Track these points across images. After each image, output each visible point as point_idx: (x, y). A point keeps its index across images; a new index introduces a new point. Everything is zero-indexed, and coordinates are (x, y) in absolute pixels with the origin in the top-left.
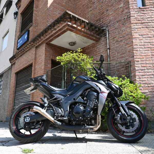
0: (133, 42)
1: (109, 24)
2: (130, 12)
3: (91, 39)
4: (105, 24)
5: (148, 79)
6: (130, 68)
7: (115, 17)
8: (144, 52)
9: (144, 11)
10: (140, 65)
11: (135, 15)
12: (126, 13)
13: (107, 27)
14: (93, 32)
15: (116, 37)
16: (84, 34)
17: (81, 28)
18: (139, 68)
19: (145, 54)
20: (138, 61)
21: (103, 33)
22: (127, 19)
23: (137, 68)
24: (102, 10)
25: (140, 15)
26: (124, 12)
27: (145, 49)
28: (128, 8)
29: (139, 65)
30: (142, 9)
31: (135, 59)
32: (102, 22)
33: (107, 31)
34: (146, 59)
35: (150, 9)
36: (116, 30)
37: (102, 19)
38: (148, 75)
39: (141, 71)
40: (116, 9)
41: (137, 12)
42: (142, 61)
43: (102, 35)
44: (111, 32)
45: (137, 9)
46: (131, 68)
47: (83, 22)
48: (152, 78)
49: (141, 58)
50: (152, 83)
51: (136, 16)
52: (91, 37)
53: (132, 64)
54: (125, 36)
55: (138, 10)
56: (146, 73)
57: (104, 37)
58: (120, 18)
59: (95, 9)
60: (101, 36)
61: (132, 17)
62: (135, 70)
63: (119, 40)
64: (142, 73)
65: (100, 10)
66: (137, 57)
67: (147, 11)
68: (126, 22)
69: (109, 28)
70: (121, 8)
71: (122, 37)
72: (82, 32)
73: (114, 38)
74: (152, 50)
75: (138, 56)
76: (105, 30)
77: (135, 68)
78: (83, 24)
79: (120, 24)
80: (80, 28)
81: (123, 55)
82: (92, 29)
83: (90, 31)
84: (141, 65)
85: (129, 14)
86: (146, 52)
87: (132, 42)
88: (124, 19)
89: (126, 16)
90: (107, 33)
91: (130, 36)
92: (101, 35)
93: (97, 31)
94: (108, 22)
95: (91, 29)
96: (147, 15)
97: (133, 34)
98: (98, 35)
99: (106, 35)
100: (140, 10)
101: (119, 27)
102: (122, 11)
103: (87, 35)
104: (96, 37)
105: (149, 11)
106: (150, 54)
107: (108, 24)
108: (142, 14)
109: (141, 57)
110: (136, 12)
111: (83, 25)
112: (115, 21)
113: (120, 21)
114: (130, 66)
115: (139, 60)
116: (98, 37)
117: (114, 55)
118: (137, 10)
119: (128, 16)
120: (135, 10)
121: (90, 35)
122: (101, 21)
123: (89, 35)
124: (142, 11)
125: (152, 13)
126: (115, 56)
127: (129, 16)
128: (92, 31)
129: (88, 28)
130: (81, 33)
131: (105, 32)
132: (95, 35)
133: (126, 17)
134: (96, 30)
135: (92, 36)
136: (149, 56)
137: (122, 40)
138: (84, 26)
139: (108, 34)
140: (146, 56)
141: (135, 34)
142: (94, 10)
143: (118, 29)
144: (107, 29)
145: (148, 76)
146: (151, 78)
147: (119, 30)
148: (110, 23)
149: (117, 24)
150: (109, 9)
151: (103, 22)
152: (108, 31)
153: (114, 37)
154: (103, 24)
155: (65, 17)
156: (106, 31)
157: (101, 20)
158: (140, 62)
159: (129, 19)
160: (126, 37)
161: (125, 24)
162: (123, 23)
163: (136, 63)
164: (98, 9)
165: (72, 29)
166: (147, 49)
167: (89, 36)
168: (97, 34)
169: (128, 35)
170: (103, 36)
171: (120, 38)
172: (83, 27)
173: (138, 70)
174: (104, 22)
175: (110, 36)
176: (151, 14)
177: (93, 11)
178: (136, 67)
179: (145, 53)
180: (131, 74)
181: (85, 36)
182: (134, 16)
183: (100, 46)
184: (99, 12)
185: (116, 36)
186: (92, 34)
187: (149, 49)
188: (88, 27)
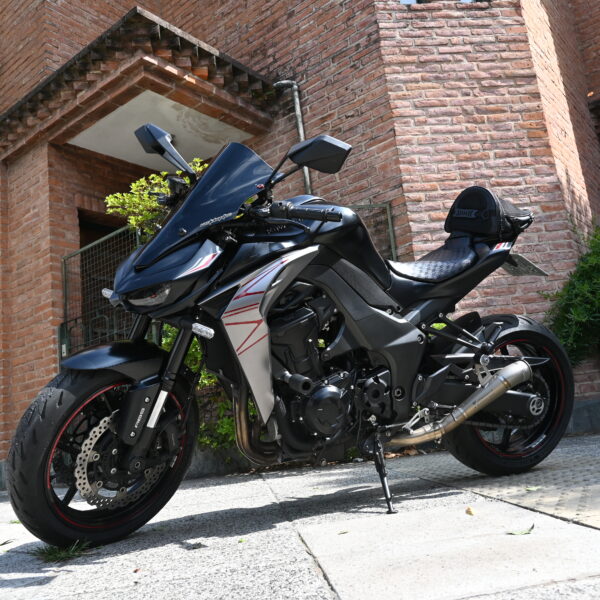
0: (397, 133)
1: (301, 68)
2: (376, 22)
3: (237, 123)
4: (284, 66)
6: (393, 227)
7: (320, 40)
8: (434, 166)
9: (423, 18)
10: (425, 216)
11: (397, 34)
12: (364, 25)
13: (293, 78)
14: (245, 96)
15: (330, 115)
16: (211, 105)
17: (196, 80)
18: (422, 226)
19: (439, 176)
20: (419, 201)
21: (281, 103)
22: (366, 46)
23: (415, 227)
24: (269, 12)
25: (414, 33)
26: (356, 22)
27: (439, 157)
28: (368, 6)
29: (421, 214)
30: (419, 14)
31: (406, 194)
32: (271, 59)
33: (296, 94)
34: (443, 192)
35: (444, 12)
36: (328, 87)
37: (271, 47)
39: (429, 236)
40: (326, 11)
41: (402, 24)
42: (430, 199)
43: (276, 108)
44: (310, 98)
45: (401, 10)
46: (396, 228)
47: (204, 54)
49: (426, 190)
51: (398, 37)
52: (236, 115)
53: (396, 212)
54: (363, 110)
55: (405, 15)
57: (284, 115)
58: (339, 45)
59: (239, 10)
60: (275, 114)
61: (385, 38)
62: (410, 231)
63: (345, 126)
64: (433, 244)
65: (263, 12)
66: (412, 185)
67: (434, 19)
68: (365, 59)
69: (303, 81)
70: (341, 5)
71: (352, 116)
72: (199, 96)
73: (323, 119)
74: (461, 161)
75: (417, 182)
76: (289, 89)
77: (409, 226)
78: (203, 63)
79: (343, 66)
80: (193, 81)
81: (364, 182)
82: (239, 84)
83: (230, 91)
84: (429, 216)
85: (372, 29)
86: (441, 166)
87: (392, 133)
88: (358, 46)
89: (361, 36)
90: (297, 100)
91: (383, 111)
92: (272, 110)
93: (257, 94)
94: (298, 61)
95: (235, 84)
96: (437, 35)
97: (393, 103)
98: (263, 109)
99: (293, 109)
100: (410, 15)
101: (340, 76)
102: (349, 19)
103: (220, 108)
104: (255, 118)
105: (443, 22)
106: (456, 173)
107: (299, 65)
108: (420, 28)
109: (427, 185)
110: (398, 20)
111: (206, 68)
112: (324, 56)
113: (341, 54)
114: (393, 218)
115: (422, 195)
116: (262, 115)
117: (330, 185)
118: (399, 15)
119: (370, 35)
120: (394, 14)
121: (234, 107)
122: (269, 57)
123: (230, 109)
124: (418, 21)
125: (452, 27)
126: (333, 188)
127: (374, 37)
128: (238, 93)
129: (222, 81)
130: (197, 99)
131: (289, 99)
132: (252, 109)
133: (363, 41)
134: (253, 91)
135: (241, 111)
136: (451, 183)
137: (356, 127)
138: (209, 72)
139: (302, 105)
140: (443, 181)
141: (398, 103)
142: (238, 14)
143: (337, 85)
144: (296, 87)
147: (342, 90)
148: (306, 63)
149: (332, 65)
150: (297, 9)
151: (275, 61)
152: (299, 92)
153: (326, 117)
154: (279, 66)
155: (131, 33)
156: (293, 92)
157: (270, 51)
158: (423, 205)
159: (374, 47)
160: (368, 114)
161: (361, 67)
162: (352, 64)
163: (410, 207)
164: (252, 7)
165: (162, 83)
166: (444, 156)
167: (227, 111)
168: (259, 104)
169: (376, 105)
170: (282, 111)
171: (347, 117)
172: (206, 74)
173: (419, 233)
174: (280, 58)
175: (309, 114)
176: (448, 31)
177: (233, 16)
178: (411, 223)
179: (439, 172)
180: (396, 248)
181: (213, 114)
182: (393, 37)
183: (270, 151)
184: (259, 19)
185: (330, 112)
186: (240, 104)
187: (451, 155)
188: (225, 78)
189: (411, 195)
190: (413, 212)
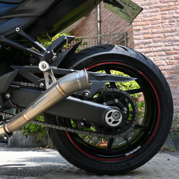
5: (155, 57)
6: (127, 43)
8: (149, 14)
10: (142, 37)
18: (140, 41)
19: (151, 18)
20: (139, 30)
23: (136, 42)
27: (151, 10)
29: (140, 36)
31: (133, 28)
34: (152, 26)
38: (155, 51)
39: (143, 46)
42: (145, 29)
46: (128, 43)
48: (163, 55)
49: (143, 25)
50: (163, 64)
53: (128, 36)
56: (151, 49)
62: (134, 44)
64: (145, 49)
66: (136, 23)
74: (163, 11)
75: (139, 21)
77: (133, 42)
84: (144, 36)
86: (152, 14)
106: (159, 17)
109: (144, 23)
114: (127, 39)
115: (141, 27)
117: (106, 30)
136: (157, 21)
140: (152, 20)
145: (156, 53)
146: (160, 55)
158: (141, 32)
163: (135, 33)
166: (154, 10)
173: (138, 44)
178: (134, 40)
179: (151, 17)
187: (158, 9)
189: (136, 28)
190: (136, 35)
